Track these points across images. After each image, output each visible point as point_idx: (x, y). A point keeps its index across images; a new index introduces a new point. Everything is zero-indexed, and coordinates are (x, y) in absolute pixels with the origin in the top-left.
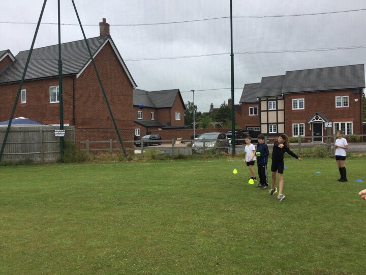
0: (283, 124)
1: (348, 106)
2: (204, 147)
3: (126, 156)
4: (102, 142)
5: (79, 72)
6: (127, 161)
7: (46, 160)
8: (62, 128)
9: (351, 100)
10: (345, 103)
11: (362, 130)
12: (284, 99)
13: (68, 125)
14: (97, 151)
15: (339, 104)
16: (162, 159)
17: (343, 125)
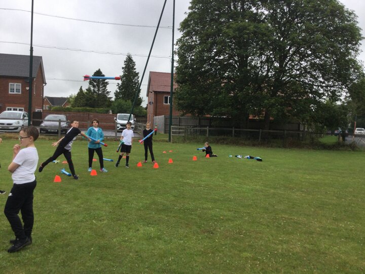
1: (20, 93)
9: (23, 87)
10: (18, 90)
15: (12, 90)
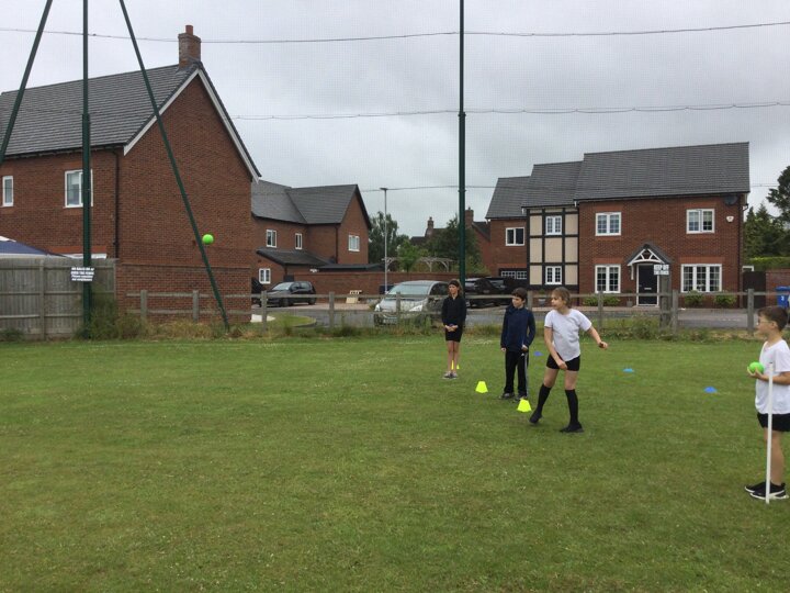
0: (576, 267)
1: (713, 231)
2: (399, 311)
3: (228, 327)
4: (176, 295)
5: (130, 140)
6: (230, 339)
7: (52, 331)
8: (87, 262)
9: (720, 217)
10: (707, 225)
11: (741, 283)
12: (578, 213)
13: (104, 256)
14: (166, 315)
15: (694, 226)
16: (306, 336)
17: (701, 271)
